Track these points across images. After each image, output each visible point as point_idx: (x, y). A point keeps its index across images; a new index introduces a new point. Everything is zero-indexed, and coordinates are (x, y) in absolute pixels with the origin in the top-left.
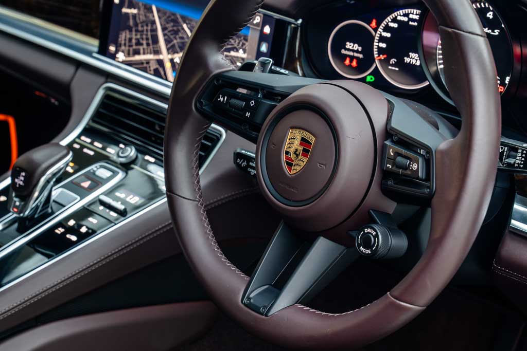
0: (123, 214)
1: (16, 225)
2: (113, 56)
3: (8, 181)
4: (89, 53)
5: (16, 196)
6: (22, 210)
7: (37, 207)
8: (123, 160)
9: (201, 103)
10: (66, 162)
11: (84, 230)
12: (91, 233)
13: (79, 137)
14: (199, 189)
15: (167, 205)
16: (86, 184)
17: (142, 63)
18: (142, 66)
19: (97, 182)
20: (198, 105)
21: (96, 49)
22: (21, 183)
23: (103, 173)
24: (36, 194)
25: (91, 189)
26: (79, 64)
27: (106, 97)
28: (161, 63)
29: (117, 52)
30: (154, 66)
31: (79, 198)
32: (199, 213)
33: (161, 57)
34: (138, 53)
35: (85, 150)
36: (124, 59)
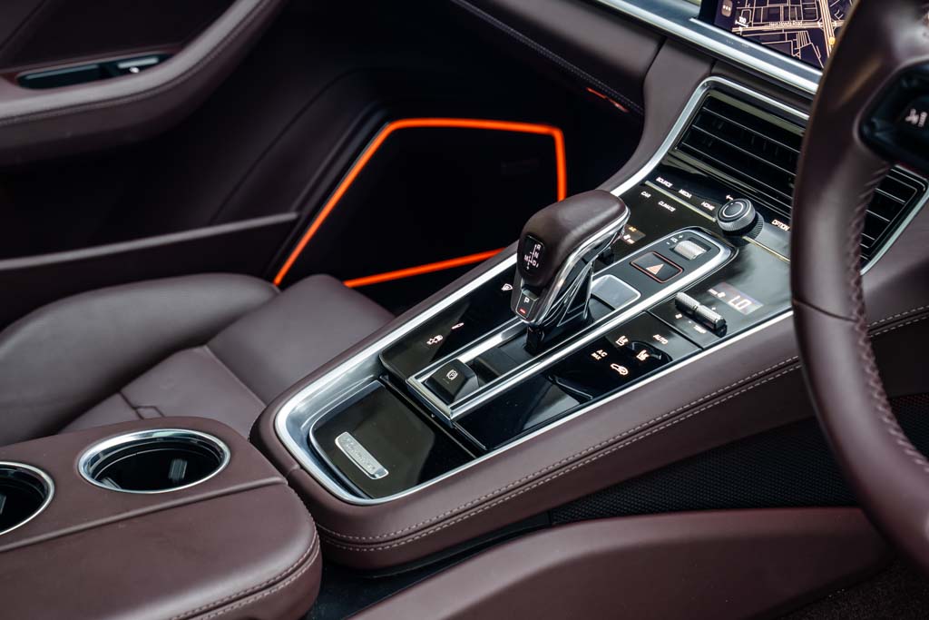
0: (719, 329)
1: (525, 338)
2: (728, 24)
3: (513, 260)
4: (683, 18)
5: (526, 287)
6: (537, 310)
7: (562, 306)
8: (728, 226)
9: (872, 126)
10: (618, 226)
12: (664, 360)
13: (652, 177)
14: (860, 297)
15: (791, 326)
16: (655, 269)
17: (782, 37)
18: (781, 44)
19: (676, 266)
20: (866, 130)
21: (696, 10)
22: (534, 263)
23: (690, 249)
24: (560, 283)
25: (663, 279)
26: (663, 38)
27: (708, 101)
28: (817, 36)
29: (735, 14)
30: (803, 41)
31: (639, 295)
32: (855, 344)
33: (819, 25)
34: (775, 18)
35: (661, 203)
36: (747, 28)
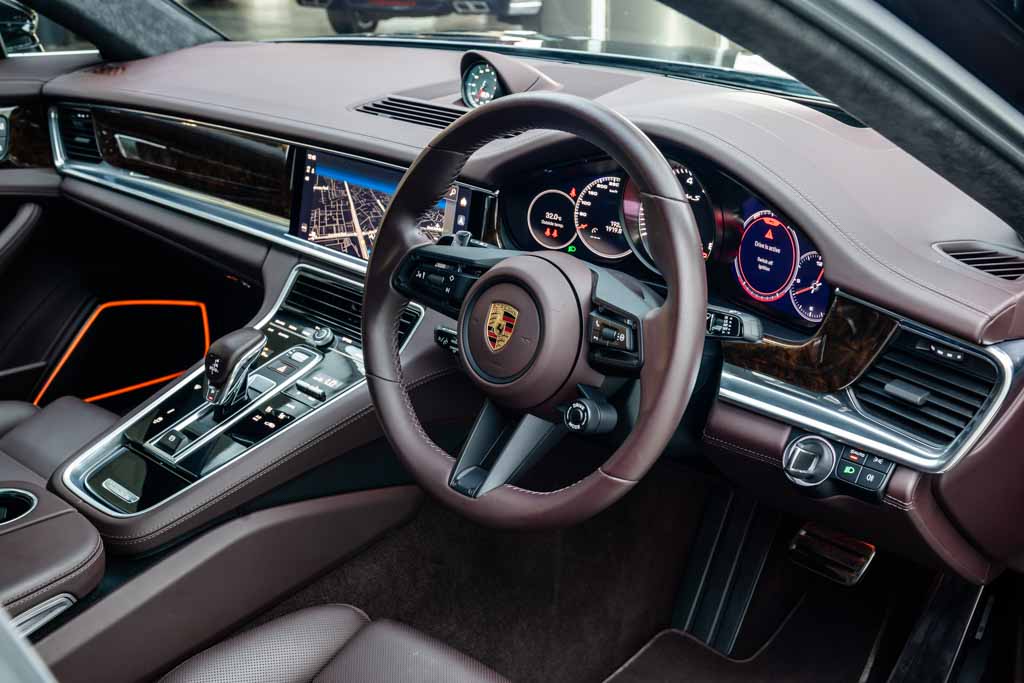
0: (321, 398)
1: (212, 414)
2: (305, 236)
3: (202, 369)
4: (280, 234)
5: (211, 384)
6: (218, 398)
7: (233, 394)
8: (320, 343)
9: (398, 280)
10: (260, 348)
11: (282, 416)
12: (290, 419)
13: (273, 320)
14: (400, 370)
15: (367, 387)
16: (282, 369)
17: (336, 242)
18: (336, 245)
19: (293, 367)
20: (396, 283)
21: (287, 229)
22: (216, 370)
23: (299, 357)
24: (231, 381)
25: (287, 374)
26: (270, 245)
27: (300, 278)
28: (354, 240)
29: (309, 231)
30: (347, 243)
31: (275, 384)
32: (400, 394)
33: (355, 234)
34: (331, 231)
35: (280, 334)
36: (316, 238)
